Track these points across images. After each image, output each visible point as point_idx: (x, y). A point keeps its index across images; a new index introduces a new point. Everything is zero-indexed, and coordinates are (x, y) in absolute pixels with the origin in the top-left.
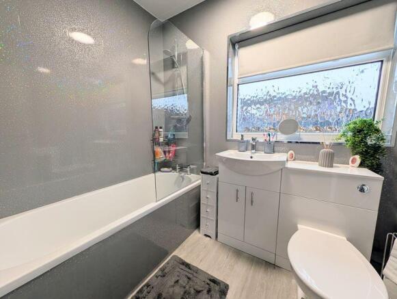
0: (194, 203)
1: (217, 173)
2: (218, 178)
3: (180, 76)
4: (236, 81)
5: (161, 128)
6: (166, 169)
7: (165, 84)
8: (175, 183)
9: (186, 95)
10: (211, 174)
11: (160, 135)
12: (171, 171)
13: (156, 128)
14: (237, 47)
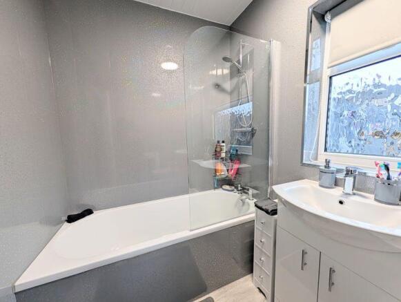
0: (248, 240)
1: (274, 212)
2: (276, 221)
3: (244, 81)
4: (327, 73)
5: (223, 142)
6: (227, 187)
7: (231, 93)
8: (236, 205)
9: (251, 103)
10: (267, 212)
11: (221, 150)
12: (232, 191)
13: (218, 142)
14: (328, 17)
